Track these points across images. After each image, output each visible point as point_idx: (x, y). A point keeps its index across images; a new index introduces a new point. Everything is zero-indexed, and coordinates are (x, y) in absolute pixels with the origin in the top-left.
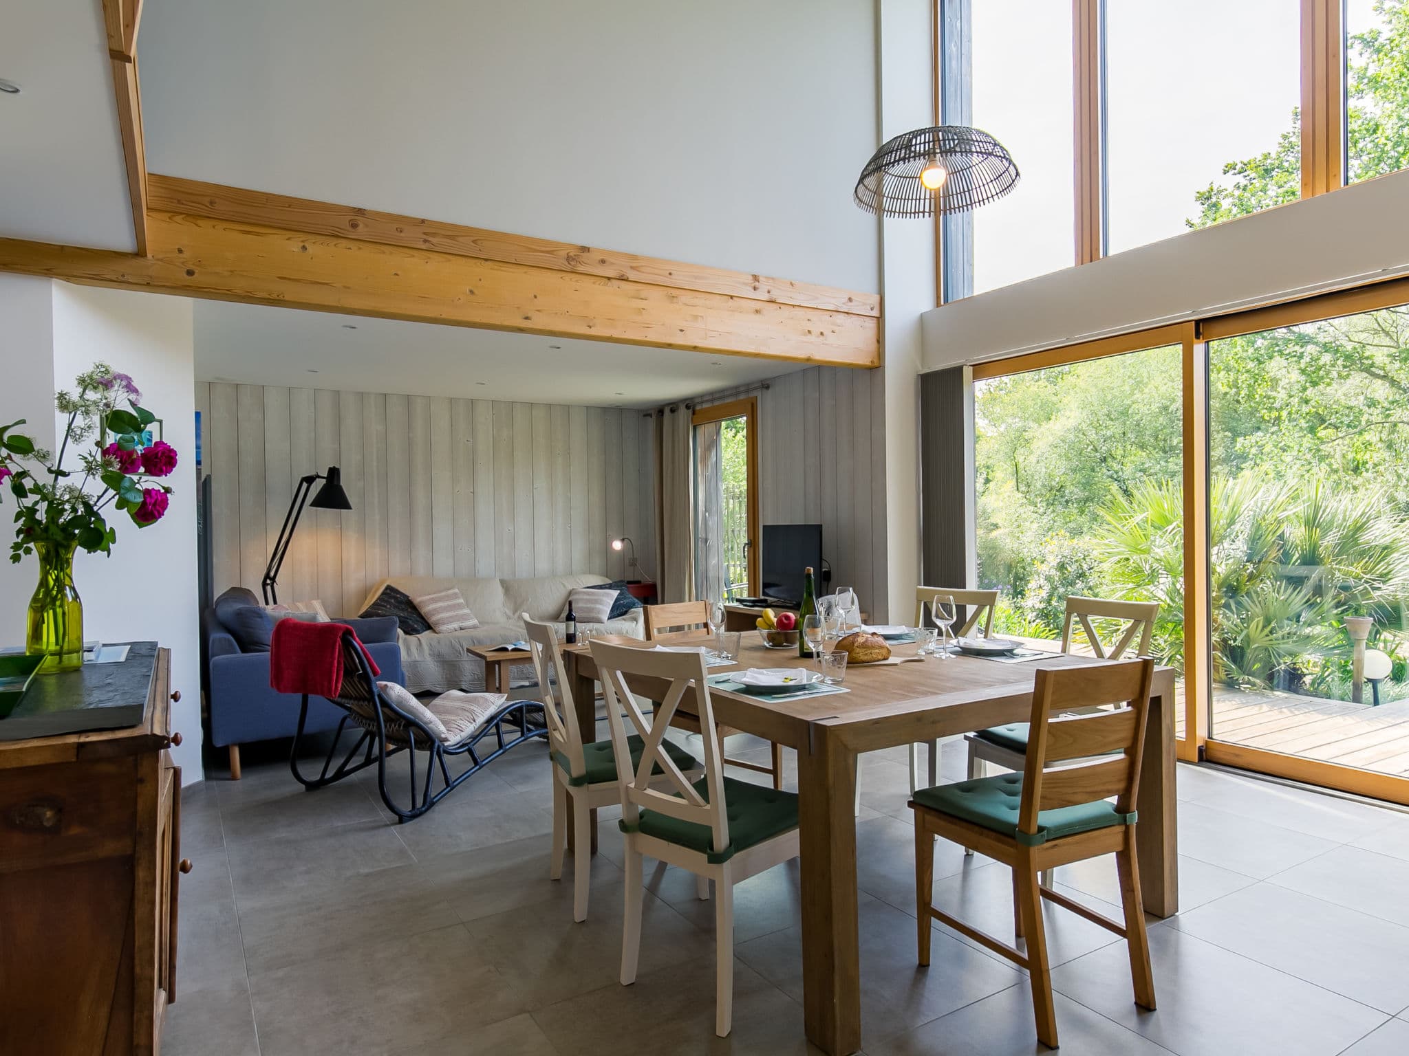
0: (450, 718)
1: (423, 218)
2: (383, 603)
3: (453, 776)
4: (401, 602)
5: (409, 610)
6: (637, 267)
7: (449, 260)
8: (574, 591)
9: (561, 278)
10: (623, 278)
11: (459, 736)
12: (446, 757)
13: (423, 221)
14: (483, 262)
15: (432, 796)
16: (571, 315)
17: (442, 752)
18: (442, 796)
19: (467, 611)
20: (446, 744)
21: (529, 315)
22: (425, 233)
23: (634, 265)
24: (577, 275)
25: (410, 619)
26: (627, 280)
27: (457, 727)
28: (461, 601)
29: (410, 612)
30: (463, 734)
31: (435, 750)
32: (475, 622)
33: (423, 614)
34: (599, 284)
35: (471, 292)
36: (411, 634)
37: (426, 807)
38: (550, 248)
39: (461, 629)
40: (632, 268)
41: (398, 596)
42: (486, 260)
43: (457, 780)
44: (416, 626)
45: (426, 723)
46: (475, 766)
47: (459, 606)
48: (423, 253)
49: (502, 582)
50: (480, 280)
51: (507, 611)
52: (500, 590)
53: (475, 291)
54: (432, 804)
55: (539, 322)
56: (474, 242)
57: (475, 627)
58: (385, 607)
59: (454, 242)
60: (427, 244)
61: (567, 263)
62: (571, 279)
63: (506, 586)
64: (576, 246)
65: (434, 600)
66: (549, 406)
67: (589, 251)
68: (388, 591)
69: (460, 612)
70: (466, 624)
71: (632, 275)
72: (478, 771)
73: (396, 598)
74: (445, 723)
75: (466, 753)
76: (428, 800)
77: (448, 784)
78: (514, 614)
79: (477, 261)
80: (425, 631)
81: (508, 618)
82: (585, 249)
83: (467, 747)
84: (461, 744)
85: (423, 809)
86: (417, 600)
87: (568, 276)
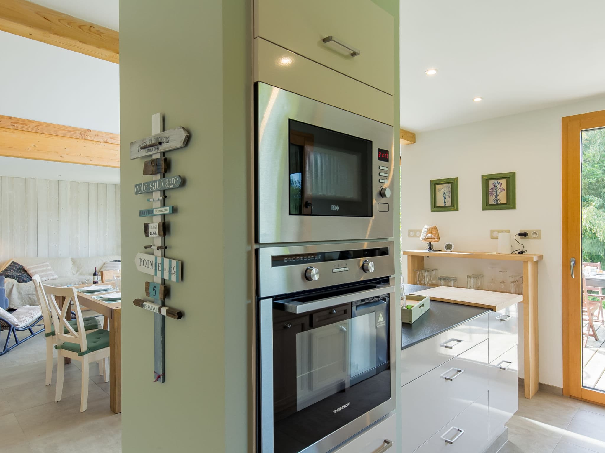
0: (21, 316)
1: (10, 116)
2: (9, 270)
3: (19, 340)
4: (19, 269)
5: (23, 272)
6: (113, 138)
7: (24, 133)
8: (107, 263)
9: (78, 141)
10: (106, 142)
11: (25, 323)
12: (16, 332)
13: (11, 118)
14: (40, 134)
15: (8, 348)
16: (82, 156)
17: (15, 330)
18: (13, 347)
19: (52, 272)
20: (17, 327)
21: (62, 156)
22: (12, 122)
23: (112, 137)
24: (86, 141)
25: (22, 276)
26: (108, 143)
27: (23, 320)
28: (50, 268)
29: (23, 273)
30: (26, 322)
31: (11, 329)
32: (56, 276)
33: (29, 274)
34: (96, 144)
35: (35, 146)
36: (22, 283)
37: (5, 352)
38: (72, 130)
39: (49, 280)
40: (111, 138)
41: (18, 266)
42: (42, 134)
43: (21, 341)
44: (25, 279)
45: (7, 319)
46: (32, 335)
47: (49, 270)
48: (12, 130)
49: (72, 259)
50: (39, 141)
51: (73, 272)
52: (70, 263)
53: (36, 146)
54: (8, 351)
55: (66, 158)
56: (36, 126)
57: (56, 279)
58: (10, 271)
59: (26, 126)
60: (13, 126)
61: (80, 136)
62: (82, 142)
63: (74, 261)
64: (85, 129)
65: (35, 268)
66: (97, 184)
67: (91, 131)
68: (13, 264)
69: (48, 273)
70: (50, 278)
71: (110, 141)
72: (33, 337)
73: (16, 267)
74: (17, 318)
75: (28, 330)
76: (6, 349)
77: (17, 342)
78: (76, 273)
79: (37, 134)
80: (30, 281)
81: (74, 274)
82: (88, 131)
83: (28, 328)
84: (26, 326)
85: (3, 353)
86: (26, 268)
87: (81, 141)
